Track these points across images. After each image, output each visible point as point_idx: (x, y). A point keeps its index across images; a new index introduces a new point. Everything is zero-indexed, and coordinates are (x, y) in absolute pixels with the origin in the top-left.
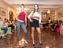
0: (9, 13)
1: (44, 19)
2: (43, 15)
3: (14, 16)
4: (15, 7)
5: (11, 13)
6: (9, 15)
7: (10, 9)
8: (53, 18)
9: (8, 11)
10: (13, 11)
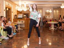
0: (5, 9)
1: (56, 17)
2: (54, 11)
3: (12, 13)
5: (7, 9)
6: (5, 12)
7: (7, 3)
9: (3, 5)
10: (11, 5)
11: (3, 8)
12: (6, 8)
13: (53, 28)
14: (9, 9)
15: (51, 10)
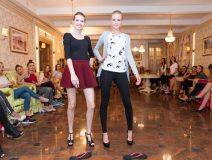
0: (38, 46)
2: (151, 50)
3: (54, 56)
4: (56, 24)
5: (43, 46)
6: (38, 51)
7: (43, 32)
8: (185, 58)
9: (33, 37)
10: (50, 37)
11: (33, 43)
12: (40, 43)
13: (147, 89)
14: (48, 46)
15: (142, 47)
